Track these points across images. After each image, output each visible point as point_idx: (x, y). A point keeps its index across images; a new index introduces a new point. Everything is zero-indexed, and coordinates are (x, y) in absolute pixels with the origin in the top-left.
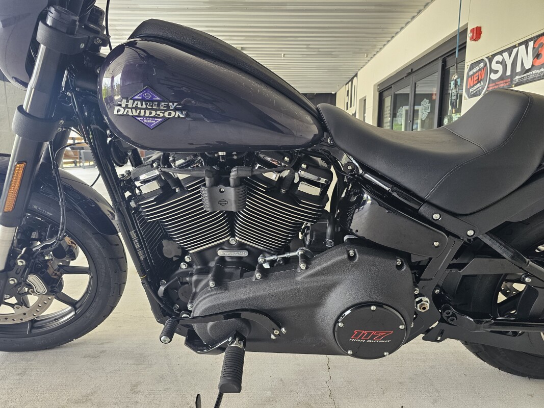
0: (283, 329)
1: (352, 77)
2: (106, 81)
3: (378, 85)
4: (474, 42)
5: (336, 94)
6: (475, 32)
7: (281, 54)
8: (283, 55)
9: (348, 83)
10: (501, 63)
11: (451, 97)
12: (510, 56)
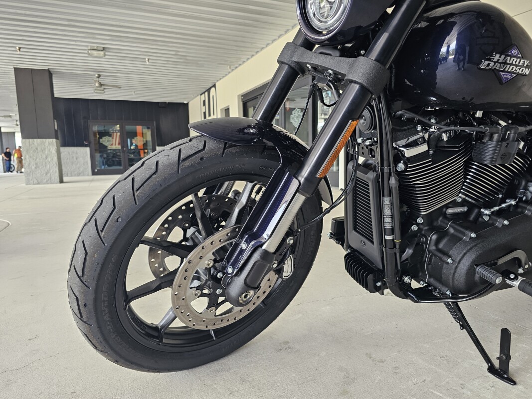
0: (530, 264)
1: (209, 87)
3: (242, 96)
5: (188, 104)
7: (145, 59)
8: (147, 60)
9: (204, 93)
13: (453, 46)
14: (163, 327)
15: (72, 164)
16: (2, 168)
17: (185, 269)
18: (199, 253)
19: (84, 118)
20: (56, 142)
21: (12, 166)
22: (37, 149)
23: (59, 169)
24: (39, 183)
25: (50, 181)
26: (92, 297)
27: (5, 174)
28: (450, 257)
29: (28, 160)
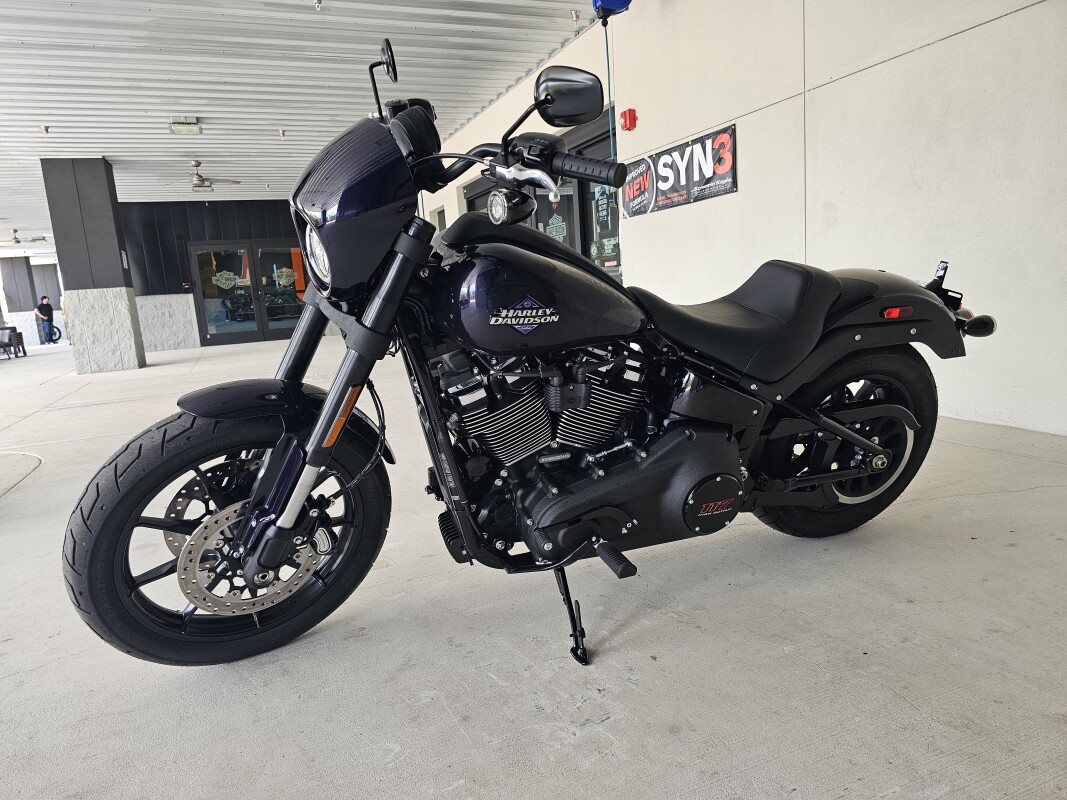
0: (635, 521)
2: (464, 290)
3: (465, 188)
4: (627, 131)
6: (628, 117)
7: (277, 130)
8: (280, 131)
10: (671, 167)
11: (598, 211)
12: (682, 158)
13: (473, 288)
14: (187, 615)
15: (163, 327)
16: (38, 335)
17: (188, 551)
18: (202, 534)
19: (179, 238)
20: (127, 292)
21: (55, 330)
22: (93, 307)
23: (135, 342)
24: (100, 370)
25: (121, 366)
26: (86, 585)
27: (43, 346)
28: (530, 517)
29: (78, 328)
